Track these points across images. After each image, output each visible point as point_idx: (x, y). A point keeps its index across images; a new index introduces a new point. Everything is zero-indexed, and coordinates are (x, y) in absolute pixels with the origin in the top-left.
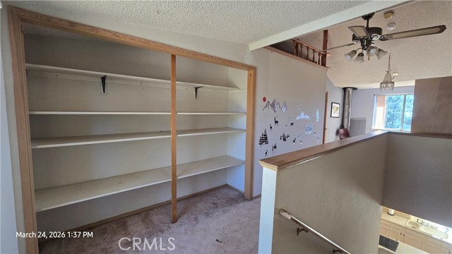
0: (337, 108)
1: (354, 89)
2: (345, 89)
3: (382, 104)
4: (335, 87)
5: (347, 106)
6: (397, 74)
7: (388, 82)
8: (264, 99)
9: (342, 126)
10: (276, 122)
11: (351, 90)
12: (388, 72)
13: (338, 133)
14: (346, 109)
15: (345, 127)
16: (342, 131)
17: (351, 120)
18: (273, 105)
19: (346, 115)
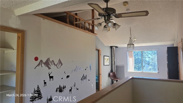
0: (108, 59)
1: (116, 47)
2: (111, 47)
3: (131, 56)
4: (105, 46)
5: (113, 58)
6: (136, 39)
7: (131, 44)
8: (36, 59)
9: (112, 71)
10: (51, 77)
11: (115, 48)
12: (130, 38)
13: (109, 75)
14: (113, 60)
15: (114, 71)
16: (111, 74)
17: (116, 66)
18: (47, 64)
19: (113, 63)
